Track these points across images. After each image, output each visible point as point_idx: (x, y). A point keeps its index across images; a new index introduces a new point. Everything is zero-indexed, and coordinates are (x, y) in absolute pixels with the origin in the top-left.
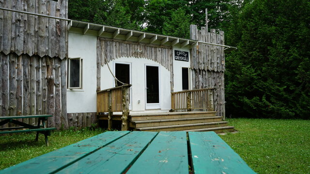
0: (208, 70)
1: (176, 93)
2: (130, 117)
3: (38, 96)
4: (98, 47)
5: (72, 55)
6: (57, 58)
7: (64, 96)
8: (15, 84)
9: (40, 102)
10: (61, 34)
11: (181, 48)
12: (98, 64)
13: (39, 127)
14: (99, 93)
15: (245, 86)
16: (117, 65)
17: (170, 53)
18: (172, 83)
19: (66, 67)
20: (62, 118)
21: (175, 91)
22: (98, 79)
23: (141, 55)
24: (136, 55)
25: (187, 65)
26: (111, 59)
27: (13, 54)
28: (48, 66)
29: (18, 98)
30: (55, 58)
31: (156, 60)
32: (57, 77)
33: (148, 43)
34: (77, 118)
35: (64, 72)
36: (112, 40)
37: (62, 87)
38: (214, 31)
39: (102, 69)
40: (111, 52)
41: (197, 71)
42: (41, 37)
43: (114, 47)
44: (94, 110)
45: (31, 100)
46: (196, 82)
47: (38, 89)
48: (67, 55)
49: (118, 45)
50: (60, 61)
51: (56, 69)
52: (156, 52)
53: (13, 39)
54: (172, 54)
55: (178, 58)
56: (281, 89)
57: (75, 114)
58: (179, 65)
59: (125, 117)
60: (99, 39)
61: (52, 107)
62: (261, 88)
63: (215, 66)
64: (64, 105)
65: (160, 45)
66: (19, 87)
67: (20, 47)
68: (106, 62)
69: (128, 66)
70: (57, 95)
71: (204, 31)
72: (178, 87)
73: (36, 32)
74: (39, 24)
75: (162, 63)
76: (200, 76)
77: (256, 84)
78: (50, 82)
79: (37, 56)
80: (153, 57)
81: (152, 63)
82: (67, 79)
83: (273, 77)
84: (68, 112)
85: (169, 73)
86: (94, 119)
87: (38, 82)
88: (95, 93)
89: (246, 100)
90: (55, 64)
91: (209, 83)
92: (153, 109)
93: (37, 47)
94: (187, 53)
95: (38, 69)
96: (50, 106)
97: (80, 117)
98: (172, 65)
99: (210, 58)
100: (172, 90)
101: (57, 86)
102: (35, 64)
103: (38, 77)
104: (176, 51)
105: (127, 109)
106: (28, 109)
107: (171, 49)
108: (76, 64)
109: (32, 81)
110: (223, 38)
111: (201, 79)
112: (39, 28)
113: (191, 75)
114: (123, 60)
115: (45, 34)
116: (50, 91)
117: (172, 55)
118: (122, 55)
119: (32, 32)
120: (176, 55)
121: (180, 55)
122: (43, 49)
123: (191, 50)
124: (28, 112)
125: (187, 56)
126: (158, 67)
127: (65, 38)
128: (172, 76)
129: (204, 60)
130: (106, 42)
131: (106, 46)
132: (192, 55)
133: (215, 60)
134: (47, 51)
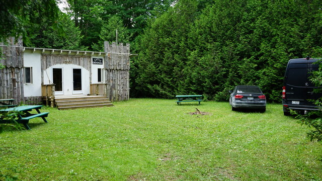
0: (117, 69)
1: (93, 84)
2: (54, 100)
3: (7, 88)
4: (41, 60)
5: (26, 65)
6: (18, 68)
7: (22, 88)
9: (9, 92)
10: (19, 54)
11: (97, 56)
12: (42, 69)
13: (9, 104)
14: (43, 85)
15: (150, 77)
16: (53, 69)
17: (89, 60)
18: (90, 78)
19: (23, 72)
20: (22, 100)
21: (92, 83)
22: (42, 78)
23: (70, 62)
24: (66, 63)
25: (102, 67)
26: (50, 66)
28: (12, 72)
30: (16, 67)
31: (79, 65)
32: (18, 77)
34: (30, 99)
35: (21, 75)
36: (50, 55)
37: (21, 83)
38: (122, 44)
39: (44, 72)
40: (49, 62)
41: (109, 70)
42: (8, 57)
43: (52, 59)
44: (40, 95)
45: (4, 90)
46: (108, 76)
47: (7, 84)
48: (23, 65)
49: (54, 57)
50: (19, 69)
51: (17, 73)
52: (79, 60)
54: (91, 60)
55: (95, 63)
56: (170, 80)
57: (29, 97)
58: (95, 68)
59: (52, 100)
60: (42, 55)
61: (16, 93)
62: (159, 79)
63: (122, 66)
64: (23, 92)
65: (82, 56)
68: (47, 68)
69: (61, 69)
70: (18, 87)
71: (114, 45)
72: (95, 81)
73: (5, 54)
74: (6, 49)
75: (84, 66)
76: (111, 74)
77: (156, 76)
78: (14, 81)
79: (5, 67)
80: (78, 63)
81: (77, 67)
82: (24, 79)
83: (165, 72)
84: (25, 96)
85: (89, 72)
86: (40, 100)
87: (7, 81)
88: (41, 85)
89: (149, 86)
90: (16, 70)
91: (118, 77)
92: (78, 94)
93: (6, 62)
94: (102, 59)
95: (7, 74)
96: (14, 93)
97: (32, 99)
98: (90, 67)
99: (118, 61)
100: (91, 83)
101: (18, 82)
102: (5, 71)
103: (7, 78)
104: (93, 59)
105: (54, 96)
106: (2, 95)
107: (90, 57)
108: (28, 70)
109: (4, 80)
110: (128, 49)
111: (111, 75)
112: (6, 52)
113: (104, 73)
114: (57, 66)
115: (9, 55)
116: (14, 85)
117: (90, 62)
118: (57, 63)
120: (93, 61)
121: (97, 61)
122: (9, 63)
123: (104, 57)
124: (3, 97)
125: (102, 61)
126: (81, 69)
127: (22, 56)
128: (91, 74)
129: (114, 63)
130: (46, 56)
131: (47, 59)
132: (104, 60)
133: (122, 63)
134: (12, 64)
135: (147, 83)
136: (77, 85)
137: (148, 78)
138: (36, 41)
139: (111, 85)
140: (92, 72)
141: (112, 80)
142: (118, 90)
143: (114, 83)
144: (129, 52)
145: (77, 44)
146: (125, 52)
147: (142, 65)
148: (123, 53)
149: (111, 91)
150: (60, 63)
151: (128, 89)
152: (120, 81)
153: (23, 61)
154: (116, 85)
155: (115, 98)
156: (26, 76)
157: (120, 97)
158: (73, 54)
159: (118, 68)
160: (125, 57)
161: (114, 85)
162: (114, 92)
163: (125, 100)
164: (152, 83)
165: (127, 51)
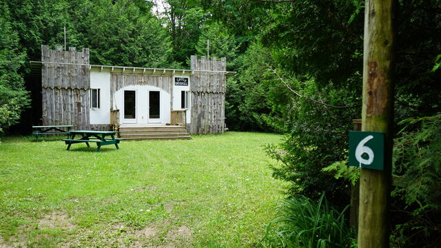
1: (175, 111)
2: (119, 129)
3: (72, 113)
4: (111, 80)
5: (93, 86)
6: (83, 89)
7: (88, 113)
8: (58, 106)
9: (73, 117)
10: (85, 73)
11: (181, 75)
12: (111, 91)
14: (111, 111)
16: (125, 91)
17: (170, 80)
18: (172, 104)
19: (89, 94)
20: (87, 127)
21: (174, 109)
22: (112, 101)
23: (145, 83)
24: (141, 83)
25: (186, 88)
26: (121, 87)
27: (56, 88)
28: (77, 95)
29: (60, 115)
30: (81, 89)
31: (157, 86)
32: (83, 101)
33: (150, 74)
34: (97, 127)
35: (87, 98)
36: (122, 74)
37: (87, 107)
38: (215, 58)
39: (114, 94)
40: (120, 82)
41: (197, 94)
42: (72, 76)
43: (123, 79)
44: (109, 123)
45: (67, 116)
46: (194, 101)
47: (72, 109)
48: (89, 87)
49: (126, 77)
50: (85, 91)
51: (83, 96)
52: (157, 80)
53: (56, 79)
54: (172, 80)
55: (178, 83)
57: (95, 125)
58: (178, 90)
60: (112, 73)
61: (80, 120)
63: (215, 88)
64: (88, 119)
65: (160, 75)
66: (60, 108)
67: (60, 84)
68: (117, 90)
69: (134, 92)
70: (84, 113)
71: (204, 59)
72: (178, 107)
73: (69, 74)
74: (71, 68)
75: (163, 87)
76: (199, 97)
78: (79, 105)
79: (70, 88)
80: (155, 84)
81: (154, 89)
82: (90, 102)
85: (169, 96)
86: (108, 128)
87: (72, 105)
88: (109, 111)
90: (82, 93)
91: (208, 102)
92: (154, 123)
93: (70, 83)
94: (187, 79)
95: (71, 96)
97: (99, 127)
98: (172, 89)
99: (209, 82)
100: (172, 109)
101: (83, 107)
102: (69, 94)
103: (71, 102)
104: (176, 78)
105: (118, 124)
106: (66, 121)
107: (171, 76)
108: (96, 93)
109: (68, 104)
110: (224, 65)
111: (199, 99)
112: (71, 71)
113: (190, 97)
114: (130, 88)
115: (74, 75)
116: (79, 110)
117: (171, 82)
118: (130, 84)
119: (67, 74)
120: (176, 81)
121: (180, 81)
122: (74, 84)
123: (190, 76)
124: (66, 124)
125: (187, 82)
126: (159, 92)
127: (89, 76)
128: (172, 98)
129: (203, 84)
130: (117, 76)
131: (117, 79)
132: (191, 81)
133: (215, 83)
134: (76, 85)
135: (254, 111)
136: (154, 111)
137: (255, 104)
138: (114, 57)
139: (199, 112)
140: (174, 95)
141: (200, 106)
142: (208, 119)
143: (203, 110)
144: (225, 69)
145: (163, 59)
146: (219, 70)
147: (247, 87)
148: (216, 71)
149: (199, 121)
150: (134, 84)
151: (223, 118)
152: (211, 107)
153: (89, 81)
154: (206, 114)
155: (204, 130)
156: (93, 99)
157: (211, 130)
158: (150, 72)
159: (208, 91)
160: (219, 75)
161: (203, 113)
162: (203, 122)
163: (218, 133)
164: (260, 111)
165: (223, 68)
